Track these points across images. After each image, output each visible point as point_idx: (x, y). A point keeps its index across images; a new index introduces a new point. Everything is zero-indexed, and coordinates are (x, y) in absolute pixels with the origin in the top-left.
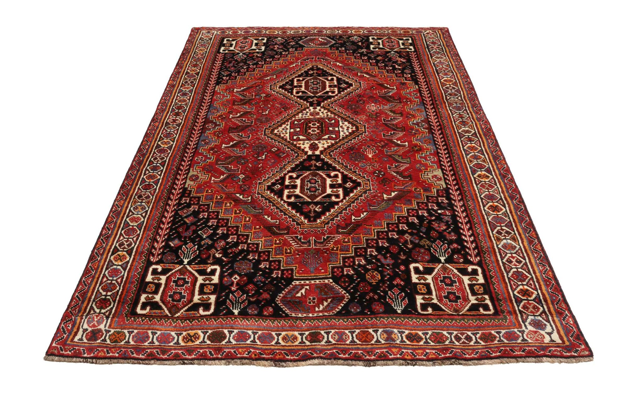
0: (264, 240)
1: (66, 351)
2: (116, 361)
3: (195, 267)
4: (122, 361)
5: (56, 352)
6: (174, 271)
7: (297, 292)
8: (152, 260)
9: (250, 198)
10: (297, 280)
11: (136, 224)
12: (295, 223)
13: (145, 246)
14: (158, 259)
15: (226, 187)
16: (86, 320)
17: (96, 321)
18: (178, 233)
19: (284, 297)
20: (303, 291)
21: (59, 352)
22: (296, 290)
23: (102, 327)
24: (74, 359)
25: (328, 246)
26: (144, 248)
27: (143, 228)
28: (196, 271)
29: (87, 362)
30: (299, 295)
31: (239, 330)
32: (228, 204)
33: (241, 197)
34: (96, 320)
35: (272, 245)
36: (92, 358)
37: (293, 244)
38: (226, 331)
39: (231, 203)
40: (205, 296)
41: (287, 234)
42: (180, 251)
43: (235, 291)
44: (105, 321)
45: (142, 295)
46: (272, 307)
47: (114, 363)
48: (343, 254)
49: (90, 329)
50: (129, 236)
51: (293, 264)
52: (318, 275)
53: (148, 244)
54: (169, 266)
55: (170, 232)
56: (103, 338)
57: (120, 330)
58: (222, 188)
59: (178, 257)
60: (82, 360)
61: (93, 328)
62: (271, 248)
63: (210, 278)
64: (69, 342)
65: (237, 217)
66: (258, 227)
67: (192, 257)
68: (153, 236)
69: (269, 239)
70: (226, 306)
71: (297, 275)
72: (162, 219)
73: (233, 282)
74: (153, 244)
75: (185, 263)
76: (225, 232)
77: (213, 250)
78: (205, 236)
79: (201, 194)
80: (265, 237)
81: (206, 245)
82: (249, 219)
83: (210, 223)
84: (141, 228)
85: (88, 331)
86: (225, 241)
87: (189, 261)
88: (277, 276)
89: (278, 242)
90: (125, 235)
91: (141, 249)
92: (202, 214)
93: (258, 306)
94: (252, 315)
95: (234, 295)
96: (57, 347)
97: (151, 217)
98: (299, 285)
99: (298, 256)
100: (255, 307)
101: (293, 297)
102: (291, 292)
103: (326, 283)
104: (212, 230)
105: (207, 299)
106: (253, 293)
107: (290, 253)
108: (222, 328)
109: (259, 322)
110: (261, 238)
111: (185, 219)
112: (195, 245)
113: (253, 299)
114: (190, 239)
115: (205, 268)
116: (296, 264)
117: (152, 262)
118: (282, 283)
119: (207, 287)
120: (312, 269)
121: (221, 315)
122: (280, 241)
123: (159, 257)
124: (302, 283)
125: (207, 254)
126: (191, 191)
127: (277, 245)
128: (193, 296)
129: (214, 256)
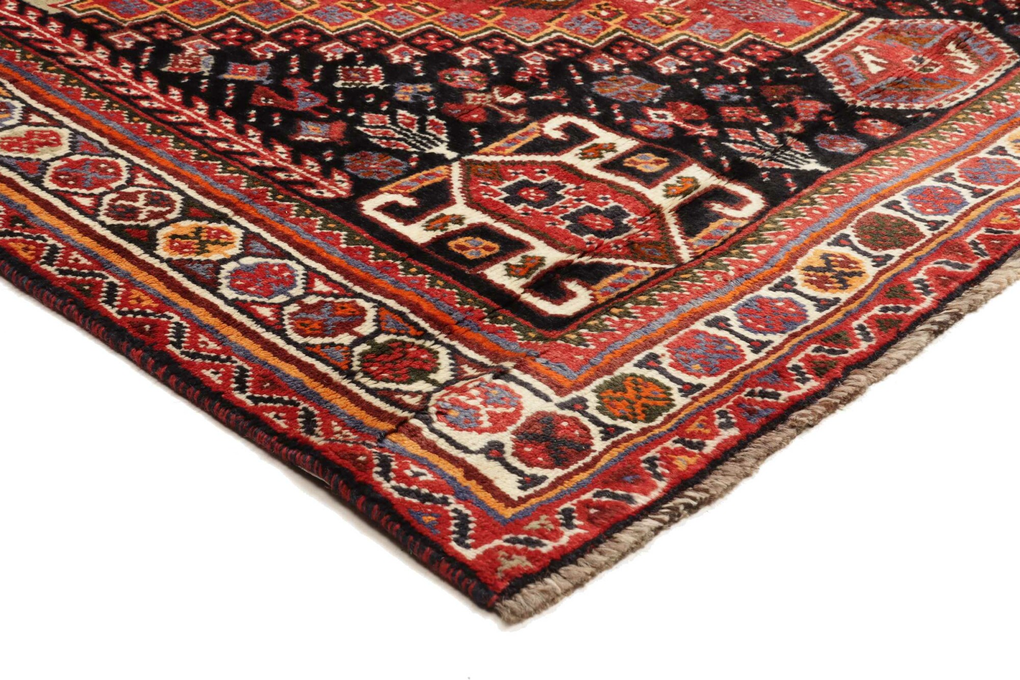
0: (560, 25)
1: (556, 535)
2: (751, 451)
3: (497, 149)
4: (774, 437)
5: (521, 562)
6: (457, 184)
7: (863, 66)
8: (327, 195)
10: (807, 50)
11: (63, 151)
13: (222, 180)
14: (345, 185)
16: (439, 425)
17: (485, 404)
18: (265, 114)
19: (855, 89)
20: (867, 58)
21: (532, 557)
22: (850, 63)
23: (531, 405)
24: (626, 537)
28: (518, 152)
29: (675, 517)
30: (875, 69)
31: (903, 192)
32: (297, 2)
34: (476, 402)
35: (605, 25)
36: (669, 495)
37: (650, 1)
38: (879, 209)
40: (671, 181)
42: (375, 141)
43: (723, 135)
44: (512, 385)
45: (486, 276)
46: (865, 117)
47: (759, 459)
49: (506, 438)
50: (100, 183)
51: (732, 33)
52: (829, 23)
53: (225, 170)
54: (418, 180)
55: (240, 119)
56: (594, 430)
57: (607, 378)
59: (400, 154)
60: (648, 523)
61: (512, 428)
62: (615, 31)
63: (596, 145)
64: (509, 513)
65: (382, 15)
66: (485, 12)
67: (444, 137)
68: (200, 152)
69: (568, 20)
70: (764, 169)
71: (787, 44)
72: (137, 106)
73: (672, 125)
74: (246, 165)
75: (451, 155)
76: (416, 53)
77: (470, 96)
78: (375, 84)
79: (153, 13)
80: (550, 21)
81: (425, 98)
82: (426, 7)
83: (330, 55)
84: (106, 149)
85: (509, 449)
86: (463, 68)
87: (451, 147)
88: (749, 68)
89: (604, 13)
90: (84, 191)
91: (228, 192)
92: (259, 50)
93: (833, 133)
94: (862, 153)
95: (735, 142)
96: (499, 548)
97: (85, 117)
98: (833, 55)
99: (710, 17)
100: (832, 137)
101: (873, 78)
102: (849, 74)
103: (878, 29)
104: (368, 63)
105: (690, 185)
106: (770, 118)
107: (679, 20)
108: (861, 209)
109: (910, 153)
110: (544, 27)
111: (226, 76)
112: (392, 114)
113: (792, 126)
114: (345, 107)
115: (536, 135)
116: (738, 29)
117: (338, 199)
118: (790, 72)
119: (635, 163)
120: (793, 20)
121: (797, 191)
122: (607, 10)
123: (337, 177)
124: (831, 50)
125: (471, 110)
126: (95, 16)
127: (619, 19)
128: (642, 198)
129: (504, 106)
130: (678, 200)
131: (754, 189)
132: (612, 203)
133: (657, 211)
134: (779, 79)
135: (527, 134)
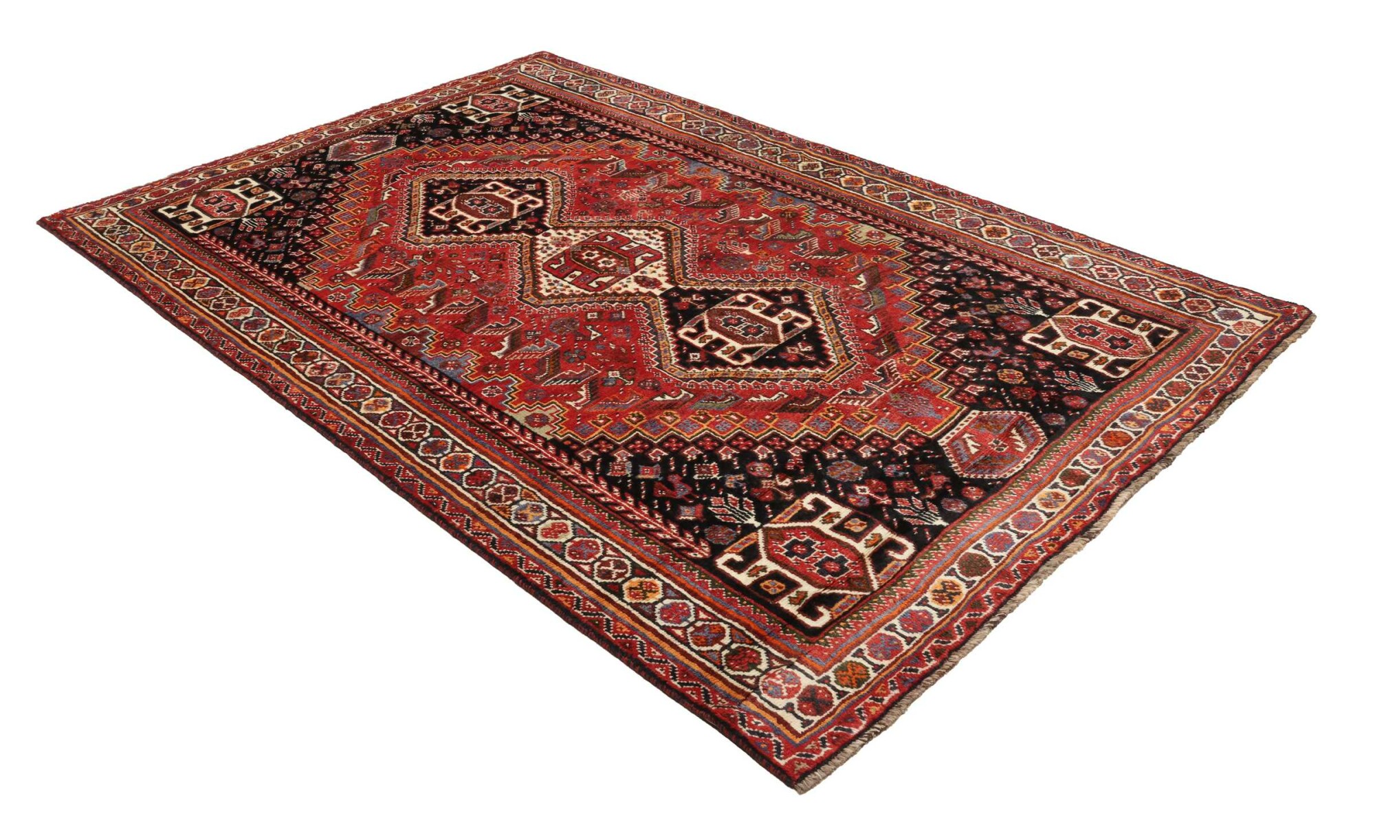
0: (808, 424)
1: (818, 751)
2: (905, 700)
3: (780, 519)
4: (915, 692)
5: (804, 766)
6: (761, 545)
7: (968, 449)
8: (699, 556)
9: (684, 392)
10: (940, 437)
11: (570, 535)
12: (809, 381)
13: (647, 549)
14: (707, 549)
15: (615, 400)
16: (764, 695)
17: (784, 683)
18: (662, 501)
19: (962, 465)
20: (970, 443)
21: (809, 763)
22: (961, 447)
23: (805, 682)
24: (848, 750)
25: (899, 380)
26: (654, 554)
27: (592, 531)
28: (791, 520)
29: (870, 738)
30: (973, 451)
31: (983, 538)
32: (669, 418)
33: (668, 398)
34: (780, 682)
35: (832, 424)
36: (868, 727)
37: (856, 404)
38: (971, 550)
39: (671, 415)
40: (868, 537)
41: (824, 398)
42: (718, 517)
43: (895, 503)
44: (796, 671)
45: (779, 604)
46: (967, 485)
47: (908, 705)
48: (934, 376)
49: (794, 700)
50: (591, 556)
51: (900, 426)
52: (950, 416)
53: (648, 543)
54: (742, 544)
55: (650, 507)
56: (834, 694)
57: (839, 664)
58: (614, 405)
59: (734, 526)
60: (859, 742)
61: (797, 695)
62: (837, 428)
63: (830, 514)
64: (798, 741)
65: (714, 424)
66: (768, 417)
67: (752, 512)
68: (635, 531)
69: (812, 420)
70: (915, 526)
71: (929, 433)
72: (599, 501)
73: (869, 497)
74: (657, 538)
75: (757, 524)
76: (734, 451)
77: (764, 482)
78: (715, 476)
79: (597, 433)
80: (803, 421)
81: (741, 485)
82: (737, 415)
83: (689, 456)
84: (590, 533)
85: (796, 706)
86: (759, 461)
87: (757, 519)
88: (908, 451)
89: (831, 415)
90: (584, 561)
91: (653, 559)
92: (654, 455)
93: (951, 497)
94: (965, 511)
95: (901, 508)
96: (795, 759)
97: (576, 511)
98: (953, 440)
99: (888, 413)
100: (950, 500)
101: (972, 457)
102: (960, 454)
103: (977, 419)
104: (710, 462)
105: (878, 539)
106: (919, 489)
107: (871, 417)
108: (962, 551)
109: (988, 511)
110: (800, 426)
111: (640, 477)
112: (725, 496)
113: (930, 494)
114: (701, 494)
115: (799, 509)
116: (903, 423)
117: (704, 559)
118: (930, 454)
119: (850, 526)
120: (932, 415)
121: (931, 540)
122: (833, 412)
123: (703, 544)
124: (952, 436)
125: (765, 492)
126: (569, 439)
127: (839, 419)
128: (853, 549)
129: (782, 488)
130: (872, 549)
131: (910, 540)
132: (839, 554)
133: (860, 557)
134: (924, 460)
135: (795, 508)
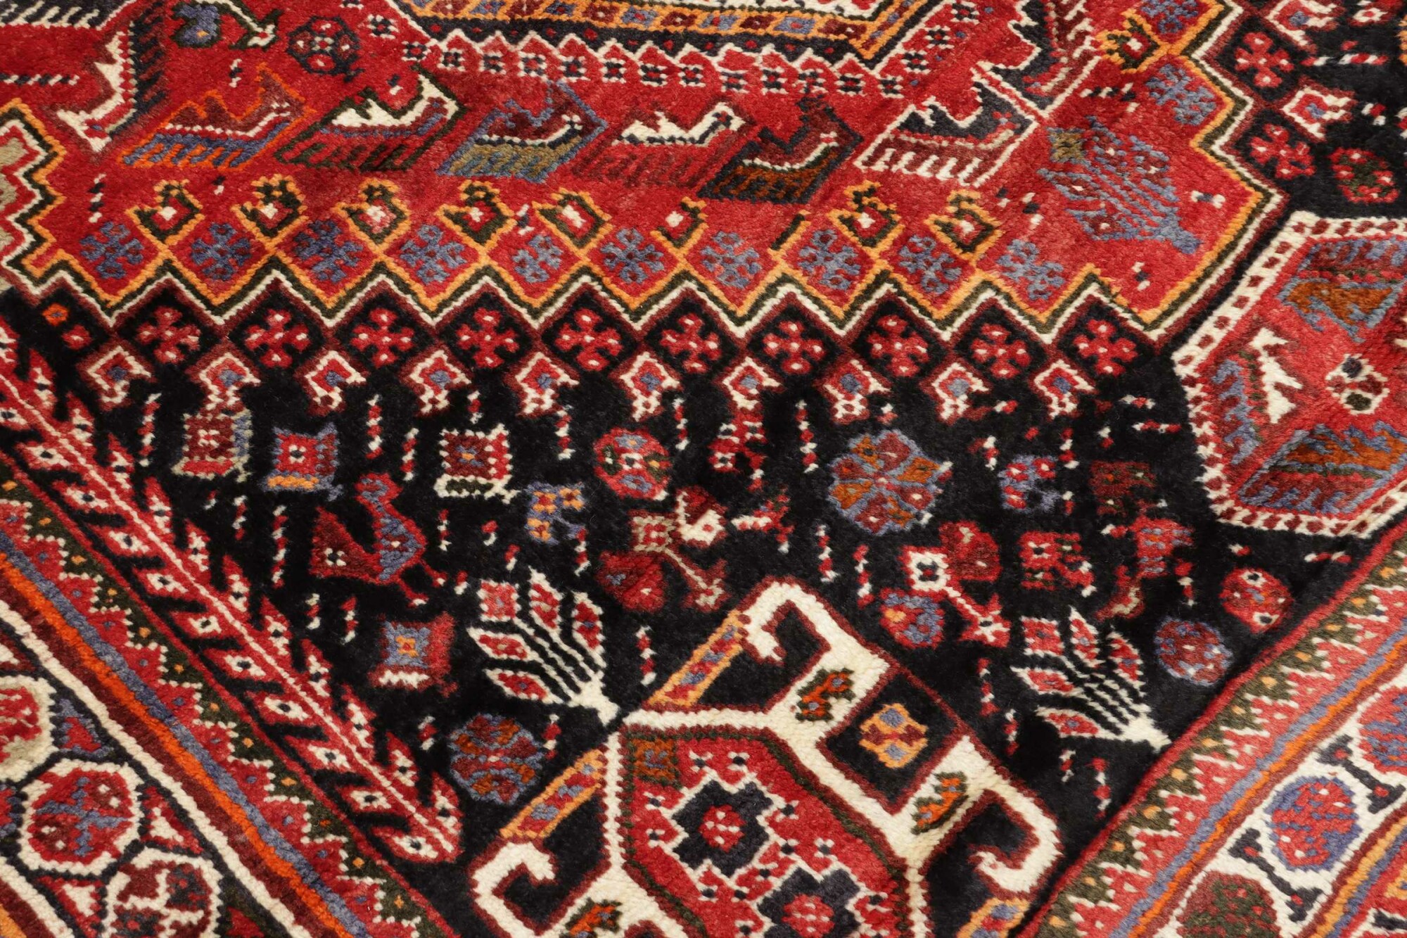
0: (793, 259)
3: (680, 691)
6: (613, 807)
7: (1259, 399)
8: (428, 852)
9: (430, 91)
10: (1179, 337)
11: (43, 748)
12: (809, 53)
13: (275, 817)
14: (450, 823)
15: (216, 117)
18: (336, 589)
19: (1236, 474)
20: (1272, 372)
22: (1241, 391)
25: (1087, 56)
26: (292, 834)
27: (115, 729)
28: (711, 700)
30: (1278, 407)
31: (1267, 803)
32: (375, 213)
33: (379, 117)
35: (865, 262)
37: (944, 174)
38: (1225, 863)
39: (381, 198)
40: (926, 790)
41: (852, 142)
42: (493, 675)
43: (1017, 638)
46: (1244, 562)
48: (1196, 44)
50: (102, 842)
51: (1067, 277)
52: (1225, 239)
53: (281, 789)
54: (557, 801)
55: (297, 620)
58: (209, 139)
59: (532, 715)
62: (878, 283)
63: (822, 675)
65: (511, 244)
66: (674, 219)
67: (597, 653)
68: (243, 730)
69: (807, 239)
70: (1070, 743)
71: (1150, 315)
72: (141, 588)
73: (942, 601)
74: (308, 765)
75: (607, 711)
76: (564, 378)
77: (641, 522)
78: (499, 486)
79: (152, 268)
80: (777, 244)
81: (575, 531)
82: (582, 208)
83: (428, 394)
84: (108, 739)
86: (634, 428)
87: (610, 691)
88: (1080, 397)
89: (865, 221)
90: (78, 868)
91: (287, 860)
92: (321, 380)
93: (1186, 615)
94: (1225, 681)
95: (1033, 662)
97: (68, 636)
98: (1218, 358)
99: (1036, 220)
100: (1183, 629)
101: (1270, 434)
102: (1237, 423)
103: (1305, 252)
104: (486, 426)
105: (953, 794)
106: (1098, 576)
107: (985, 231)
108: (1197, 867)
109: (1293, 688)
110: (767, 265)
111: (274, 482)
112: (520, 577)
113: (1124, 600)
114: (452, 565)
115: (736, 649)
116: (1076, 264)
117: (440, 866)
118: (1143, 414)
119: (878, 738)
120: (1170, 232)
121: (1113, 810)
122: (871, 210)
123: (442, 802)
124: (1218, 335)
125: (639, 569)
126: (61, 294)
127: (884, 245)
128: (874, 839)
129: (689, 550)
130: (935, 837)
131: (1048, 808)
132: (836, 865)
133: (895, 871)
134: (1126, 445)
135: (721, 646)
